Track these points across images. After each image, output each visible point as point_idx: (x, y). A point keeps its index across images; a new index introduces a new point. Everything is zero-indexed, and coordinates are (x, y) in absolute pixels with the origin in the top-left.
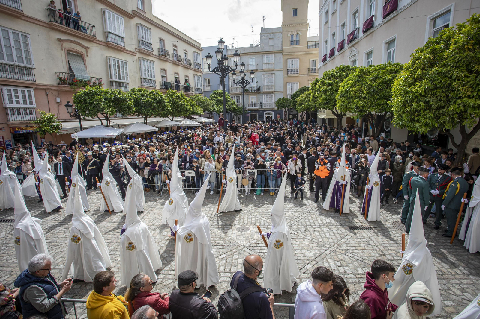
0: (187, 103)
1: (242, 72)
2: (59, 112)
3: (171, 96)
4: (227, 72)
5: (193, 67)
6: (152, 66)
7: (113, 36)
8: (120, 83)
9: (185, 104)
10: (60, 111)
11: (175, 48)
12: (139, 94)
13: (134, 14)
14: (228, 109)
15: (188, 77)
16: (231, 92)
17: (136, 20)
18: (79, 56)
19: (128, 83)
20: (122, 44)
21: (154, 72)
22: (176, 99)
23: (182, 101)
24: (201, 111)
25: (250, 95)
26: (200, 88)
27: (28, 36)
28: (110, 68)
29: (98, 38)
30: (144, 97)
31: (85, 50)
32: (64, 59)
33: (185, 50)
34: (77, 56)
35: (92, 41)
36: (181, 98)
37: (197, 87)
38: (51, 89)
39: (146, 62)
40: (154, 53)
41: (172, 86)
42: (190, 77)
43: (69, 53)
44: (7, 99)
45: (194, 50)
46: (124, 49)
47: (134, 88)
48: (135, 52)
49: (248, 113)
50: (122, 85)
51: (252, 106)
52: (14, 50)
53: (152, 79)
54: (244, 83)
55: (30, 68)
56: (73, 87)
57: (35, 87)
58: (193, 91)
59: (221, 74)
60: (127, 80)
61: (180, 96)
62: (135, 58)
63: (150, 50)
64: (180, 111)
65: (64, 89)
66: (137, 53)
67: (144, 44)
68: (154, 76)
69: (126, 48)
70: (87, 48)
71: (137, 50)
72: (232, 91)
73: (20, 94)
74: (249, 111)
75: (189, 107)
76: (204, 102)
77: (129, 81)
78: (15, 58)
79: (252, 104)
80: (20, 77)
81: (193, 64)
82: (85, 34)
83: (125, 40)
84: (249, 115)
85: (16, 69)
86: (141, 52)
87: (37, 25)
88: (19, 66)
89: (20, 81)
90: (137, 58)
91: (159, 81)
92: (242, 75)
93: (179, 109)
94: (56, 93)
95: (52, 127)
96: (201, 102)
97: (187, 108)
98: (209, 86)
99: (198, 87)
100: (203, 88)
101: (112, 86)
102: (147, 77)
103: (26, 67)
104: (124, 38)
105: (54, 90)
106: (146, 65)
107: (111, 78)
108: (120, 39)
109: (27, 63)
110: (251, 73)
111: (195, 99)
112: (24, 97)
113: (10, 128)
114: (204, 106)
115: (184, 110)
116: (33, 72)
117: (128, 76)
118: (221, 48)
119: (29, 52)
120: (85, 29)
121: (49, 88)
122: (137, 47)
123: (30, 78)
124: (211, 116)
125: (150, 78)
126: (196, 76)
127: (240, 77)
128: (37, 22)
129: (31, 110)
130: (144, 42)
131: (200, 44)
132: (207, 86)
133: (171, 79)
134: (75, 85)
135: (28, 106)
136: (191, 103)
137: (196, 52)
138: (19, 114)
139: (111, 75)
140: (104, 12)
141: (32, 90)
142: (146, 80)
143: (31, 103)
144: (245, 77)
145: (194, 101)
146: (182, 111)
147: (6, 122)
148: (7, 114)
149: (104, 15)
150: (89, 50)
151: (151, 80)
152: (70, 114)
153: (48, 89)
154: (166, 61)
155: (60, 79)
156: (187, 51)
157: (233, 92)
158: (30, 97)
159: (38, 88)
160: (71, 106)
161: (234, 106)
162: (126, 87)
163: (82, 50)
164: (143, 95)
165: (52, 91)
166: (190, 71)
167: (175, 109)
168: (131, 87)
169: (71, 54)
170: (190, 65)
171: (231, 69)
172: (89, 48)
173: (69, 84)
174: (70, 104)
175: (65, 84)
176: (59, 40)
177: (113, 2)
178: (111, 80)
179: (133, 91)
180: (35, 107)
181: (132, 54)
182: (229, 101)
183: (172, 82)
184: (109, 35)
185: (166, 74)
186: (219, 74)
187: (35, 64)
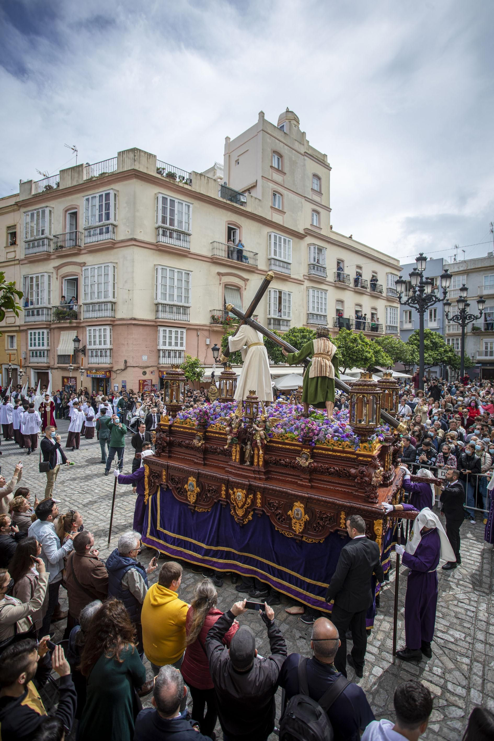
0: (367, 350)
1: (461, 300)
2: (206, 355)
3: (344, 338)
4: (429, 304)
5: (384, 294)
6: (323, 297)
7: (277, 263)
8: (279, 320)
9: (363, 350)
10: (208, 355)
11: (359, 271)
12: (299, 335)
13: (306, 233)
14: (438, 359)
15: (376, 309)
16: (447, 332)
17: (309, 240)
18: (237, 290)
19: (289, 321)
20: (286, 271)
21: (325, 304)
22: (352, 342)
23: (360, 346)
24: (389, 361)
25: (482, 337)
26: (394, 325)
27: (190, 273)
28: (270, 301)
29: (260, 267)
30: (305, 340)
31: (244, 282)
32: (220, 294)
33: (373, 272)
34: (235, 289)
35: (253, 272)
36: (359, 341)
37: (389, 324)
38: (203, 330)
39: (316, 292)
40: (327, 279)
41: (351, 323)
42: (378, 310)
43: (227, 286)
44: (161, 340)
45: (389, 270)
46: (290, 277)
47: (294, 328)
48: (303, 280)
49: (478, 367)
50: (281, 323)
51: (486, 355)
52: (176, 290)
53: (323, 314)
54: (465, 318)
55: (186, 307)
56: (225, 326)
57: (188, 327)
58: (383, 331)
59: (418, 307)
60: (289, 316)
61: (358, 338)
62: (303, 288)
63: (322, 275)
64: (356, 361)
65: (215, 329)
66: (306, 281)
67: (316, 268)
68: (325, 309)
69: (292, 276)
70: (246, 280)
71: (305, 277)
72: (449, 330)
73: (173, 335)
74: (477, 363)
75: (369, 355)
76: (397, 347)
77: (292, 317)
78: (175, 298)
79: (486, 352)
80: (177, 317)
81: (384, 290)
82: (246, 264)
83: (291, 267)
84: (478, 371)
85: (175, 309)
86: (311, 280)
87: (200, 261)
88: (177, 306)
89: (176, 321)
90: (305, 287)
91: (331, 316)
92: (461, 306)
93: (355, 357)
94: (206, 333)
95: (194, 374)
96: (392, 347)
97: (366, 356)
98: (410, 322)
99: (391, 325)
100: (398, 325)
101: (269, 324)
102: (316, 312)
103: (183, 306)
104: (290, 264)
105: (206, 330)
106: (316, 295)
107: (269, 314)
108: (285, 265)
109: (185, 302)
110: (479, 302)
111: (382, 342)
112: (176, 338)
113: (160, 371)
114: (397, 354)
115: (362, 359)
116: (188, 311)
117: (291, 311)
118: (419, 267)
119: (188, 290)
120: (246, 258)
121: (201, 327)
122: (306, 274)
123: (185, 317)
124: (407, 369)
125: (320, 313)
126: (389, 308)
127: (456, 308)
128: (200, 258)
129: (180, 352)
130: (316, 267)
131: (398, 261)
132: (406, 322)
133: (349, 314)
134: (227, 324)
135: (179, 348)
136: (375, 348)
137: (391, 273)
138: (169, 357)
139: (269, 311)
140: (270, 236)
141: (184, 331)
142: (313, 316)
143: (182, 345)
144: (468, 309)
145: (379, 345)
146: (359, 361)
147: (156, 365)
148: (159, 357)
149: (270, 240)
150: (248, 283)
151: (321, 315)
152: (216, 359)
153: (200, 329)
154: (344, 289)
155: (213, 317)
156: (376, 273)
157: (451, 332)
158: (182, 338)
159: (190, 328)
160: (218, 350)
161: (450, 354)
162: (287, 326)
163: (240, 283)
164: (304, 337)
165: (203, 332)
166: (380, 300)
167: (349, 357)
168: (292, 325)
169: (229, 288)
170: (381, 292)
171: (436, 298)
172: (248, 280)
173: (222, 323)
174: (217, 347)
175: (217, 323)
176: (219, 274)
177: (281, 223)
178: (269, 317)
179: (293, 331)
180: (185, 349)
181: (299, 282)
182: (441, 347)
183: (351, 318)
184: (273, 261)
185: (343, 306)
186: (415, 308)
187: (191, 303)
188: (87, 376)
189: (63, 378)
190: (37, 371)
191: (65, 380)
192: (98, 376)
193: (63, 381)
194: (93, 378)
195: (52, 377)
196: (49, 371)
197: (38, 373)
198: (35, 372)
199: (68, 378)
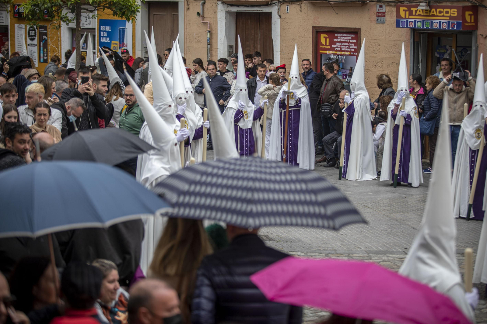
188: (398, 24)
189: (318, 32)
190: (235, 9)
191: (323, 39)
192: (436, 26)
193: (316, 44)
194: (414, 31)
195: (282, 29)
196: (274, 10)
197: (238, 15)
198: (228, 13)
199: (332, 32)
